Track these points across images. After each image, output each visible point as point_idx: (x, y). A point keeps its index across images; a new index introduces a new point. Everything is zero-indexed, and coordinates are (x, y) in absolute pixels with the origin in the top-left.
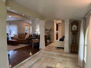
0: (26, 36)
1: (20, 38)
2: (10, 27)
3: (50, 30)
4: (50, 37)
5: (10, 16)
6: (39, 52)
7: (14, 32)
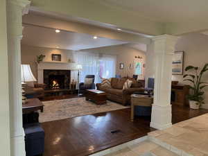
0: (126, 83)
1: (113, 87)
3: (204, 70)
4: (202, 94)
5: (95, 38)
6: (145, 138)
7: (108, 72)
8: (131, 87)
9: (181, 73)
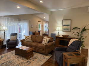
2: (19, 23)
8: (48, 42)
9: (70, 31)
